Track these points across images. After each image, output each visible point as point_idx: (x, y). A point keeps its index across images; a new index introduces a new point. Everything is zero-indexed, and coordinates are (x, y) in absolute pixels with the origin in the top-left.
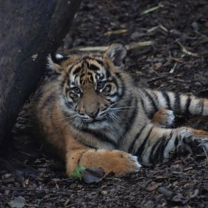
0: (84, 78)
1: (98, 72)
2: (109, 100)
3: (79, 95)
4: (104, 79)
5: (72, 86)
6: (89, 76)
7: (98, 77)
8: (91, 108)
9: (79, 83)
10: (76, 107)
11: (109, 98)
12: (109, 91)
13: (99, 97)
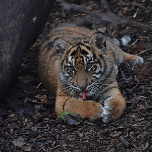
0: (78, 60)
1: (88, 56)
2: (95, 77)
3: (74, 72)
4: (92, 62)
5: (69, 65)
6: (82, 59)
7: (88, 60)
8: (82, 83)
9: (74, 64)
10: (71, 80)
11: (94, 75)
12: (95, 70)
13: (88, 75)
